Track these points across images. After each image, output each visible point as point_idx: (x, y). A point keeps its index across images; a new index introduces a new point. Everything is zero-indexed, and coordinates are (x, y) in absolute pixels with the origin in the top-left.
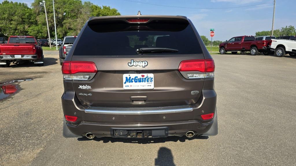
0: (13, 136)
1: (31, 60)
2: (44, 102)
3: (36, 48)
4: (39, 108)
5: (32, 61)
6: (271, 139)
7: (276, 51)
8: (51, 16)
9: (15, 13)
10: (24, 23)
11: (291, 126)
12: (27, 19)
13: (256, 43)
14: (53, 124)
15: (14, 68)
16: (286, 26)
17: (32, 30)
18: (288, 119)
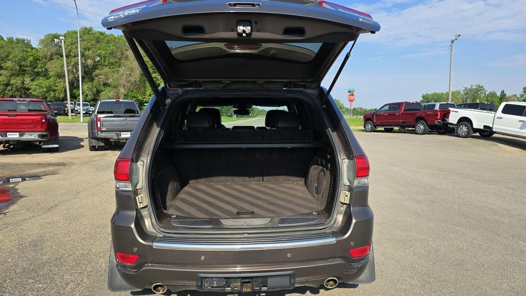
0: (13, 288)
1: (37, 141)
2: (65, 221)
3: (48, 120)
4: (56, 232)
5: (38, 144)
6: (462, 285)
7: (457, 128)
8: (73, 63)
9: (7, 56)
10: (24, 74)
11: (492, 262)
12: (30, 66)
13: (424, 114)
14: (84, 264)
15: (5, 156)
16: (472, 86)
17: (37, 86)
18: (487, 250)
